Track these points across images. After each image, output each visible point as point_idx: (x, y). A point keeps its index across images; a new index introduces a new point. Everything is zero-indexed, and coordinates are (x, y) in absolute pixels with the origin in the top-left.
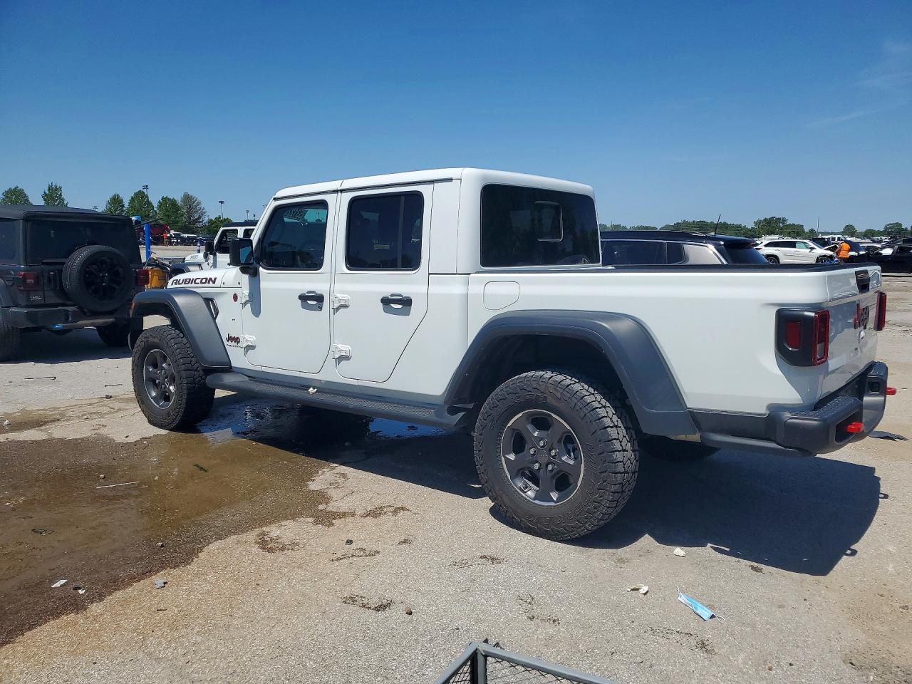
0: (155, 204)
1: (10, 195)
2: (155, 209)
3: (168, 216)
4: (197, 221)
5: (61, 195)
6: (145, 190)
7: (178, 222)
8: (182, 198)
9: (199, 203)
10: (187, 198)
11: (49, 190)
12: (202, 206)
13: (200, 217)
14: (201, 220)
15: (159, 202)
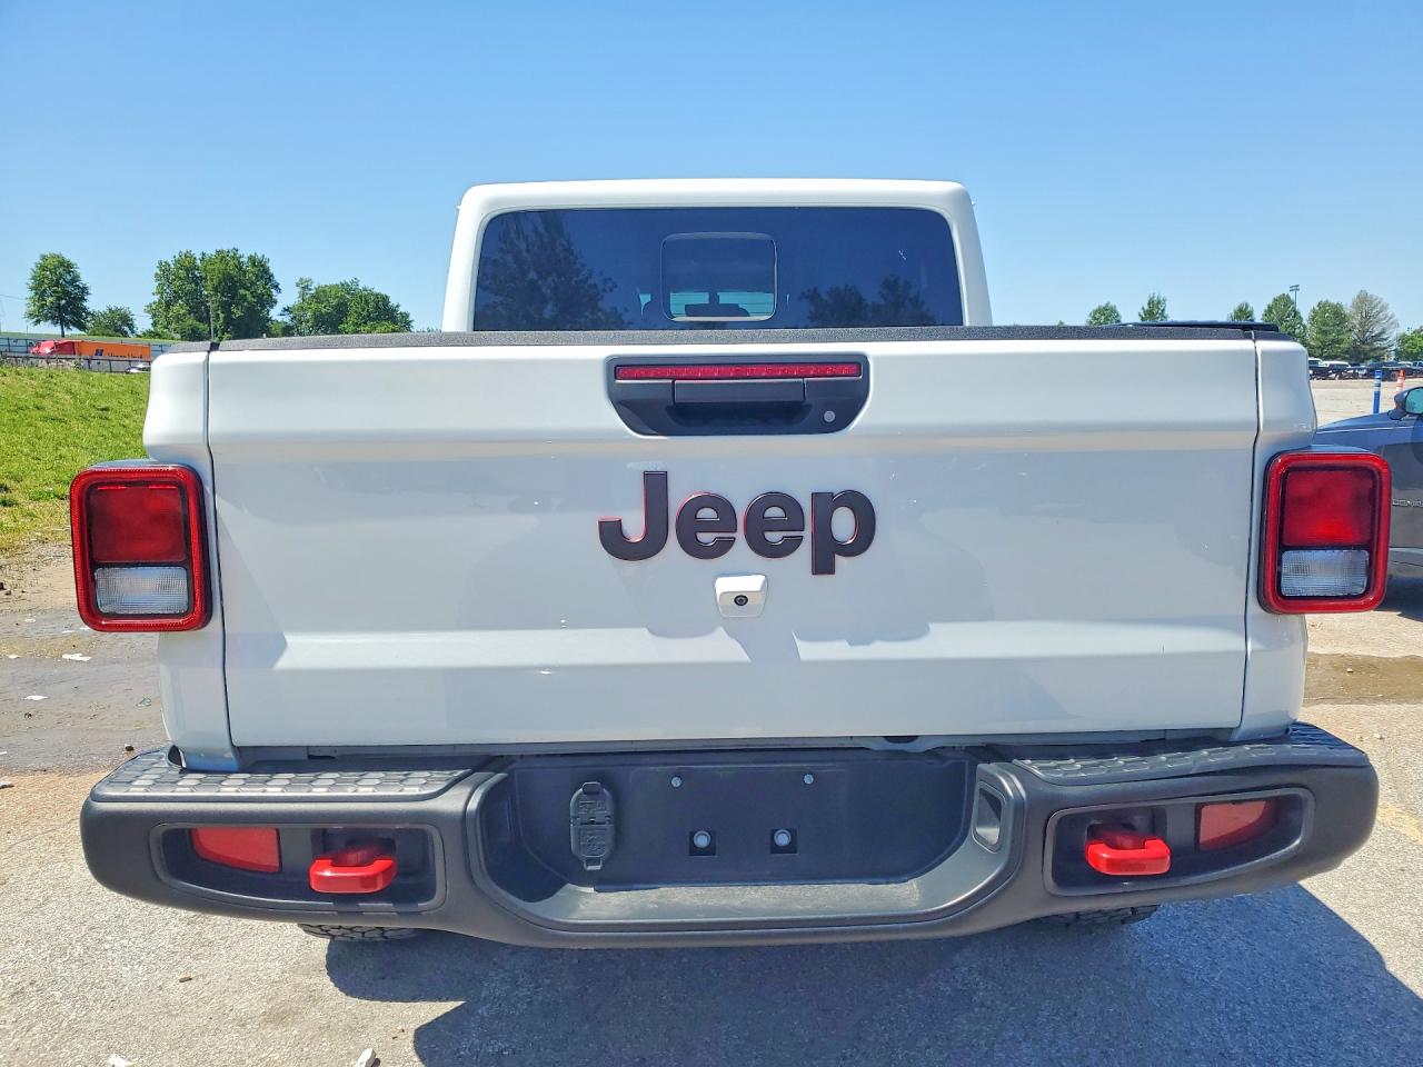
0: (1305, 314)
1: (1097, 316)
2: (1305, 322)
3: (1325, 333)
4: (1378, 337)
5: (1163, 310)
6: (1292, 295)
7: (1339, 342)
8: (1354, 301)
9: (1385, 308)
10: (1363, 300)
11: (1149, 304)
12: (1390, 312)
13: (1383, 332)
14: (1384, 337)
15: (1314, 311)
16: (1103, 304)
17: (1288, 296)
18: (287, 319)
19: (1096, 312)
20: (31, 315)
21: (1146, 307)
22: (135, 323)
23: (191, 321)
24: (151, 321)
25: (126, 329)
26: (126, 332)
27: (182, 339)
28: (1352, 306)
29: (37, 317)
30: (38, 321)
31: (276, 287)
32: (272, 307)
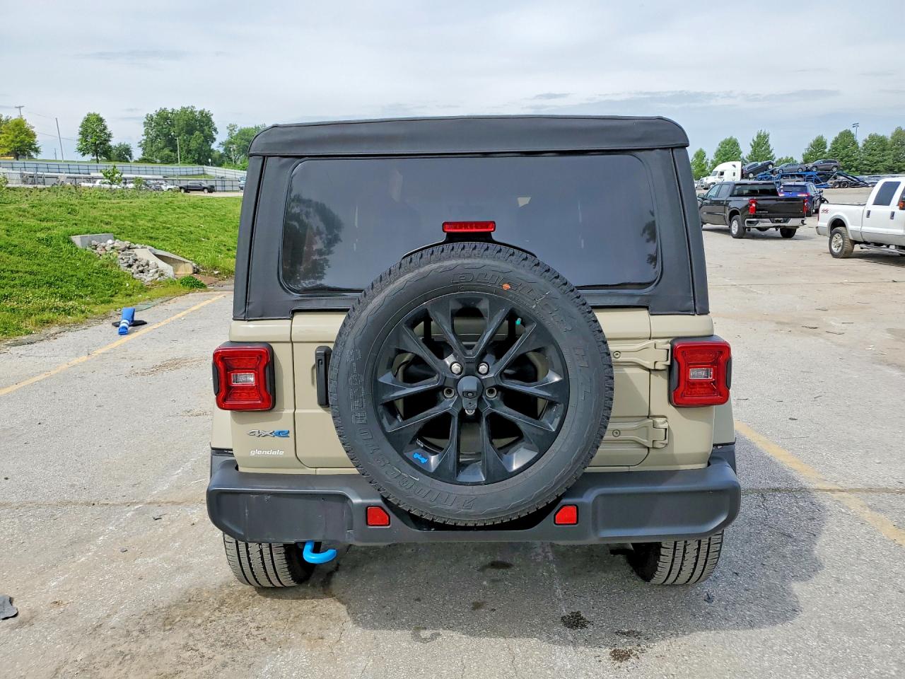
0: (860, 143)
11: (758, 137)
15: (866, 140)
16: (728, 138)
17: (850, 131)
18: (221, 150)
19: (723, 143)
20: (80, 150)
21: (755, 139)
22: (133, 153)
23: (166, 151)
24: (142, 152)
25: (128, 157)
26: (127, 159)
27: (161, 163)
28: (892, 138)
29: (84, 151)
30: (84, 154)
31: (215, 130)
32: (213, 142)
